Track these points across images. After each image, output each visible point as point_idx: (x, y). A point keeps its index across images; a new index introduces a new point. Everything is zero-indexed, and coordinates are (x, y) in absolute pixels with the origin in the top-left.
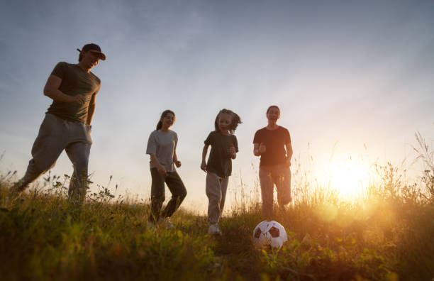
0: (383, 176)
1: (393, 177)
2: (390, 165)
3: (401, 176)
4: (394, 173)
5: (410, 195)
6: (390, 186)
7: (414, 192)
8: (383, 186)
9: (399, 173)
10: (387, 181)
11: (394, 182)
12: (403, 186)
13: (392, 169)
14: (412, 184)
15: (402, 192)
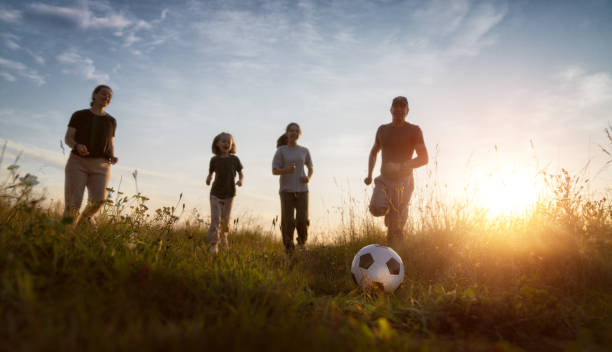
0: (555, 189)
1: (571, 190)
2: (566, 173)
3: (582, 187)
4: (572, 184)
5: (595, 214)
6: (565, 202)
7: (602, 211)
8: (554, 202)
9: (579, 185)
10: (561, 195)
11: (571, 196)
12: (584, 202)
13: (568, 179)
14: (598, 198)
15: (584, 209)
